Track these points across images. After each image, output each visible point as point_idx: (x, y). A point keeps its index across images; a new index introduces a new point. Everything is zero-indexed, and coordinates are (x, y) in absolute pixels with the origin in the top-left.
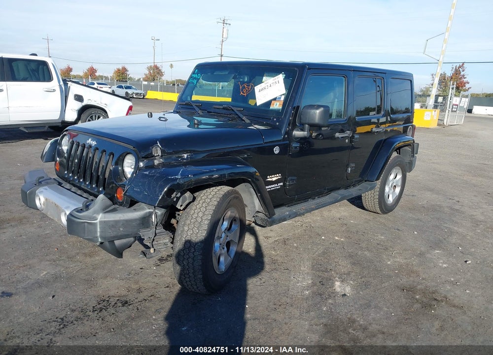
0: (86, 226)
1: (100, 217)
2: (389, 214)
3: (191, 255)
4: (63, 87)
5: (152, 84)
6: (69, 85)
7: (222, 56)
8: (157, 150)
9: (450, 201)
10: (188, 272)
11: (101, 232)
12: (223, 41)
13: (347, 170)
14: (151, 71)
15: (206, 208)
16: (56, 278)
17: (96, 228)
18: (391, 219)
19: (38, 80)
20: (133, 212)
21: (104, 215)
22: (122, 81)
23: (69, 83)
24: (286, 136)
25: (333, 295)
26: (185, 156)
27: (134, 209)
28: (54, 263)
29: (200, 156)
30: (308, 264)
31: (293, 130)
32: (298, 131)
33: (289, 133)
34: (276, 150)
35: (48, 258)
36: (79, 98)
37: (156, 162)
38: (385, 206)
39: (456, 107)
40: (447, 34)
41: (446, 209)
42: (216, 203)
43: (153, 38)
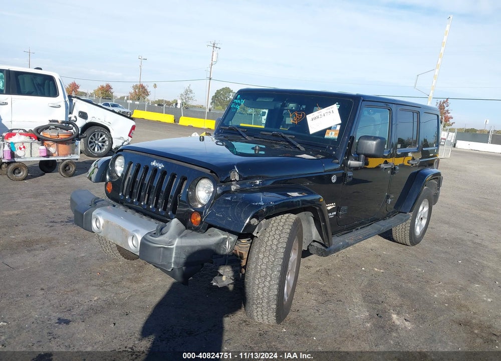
0: (162, 251)
1: (177, 242)
2: (417, 246)
3: (267, 284)
4: (68, 103)
5: (137, 103)
6: (74, 102)
7: (210, 79)
8: (235, 175)
9: (469, 234)
10: (261, 301)
11: (176, 258)
12: (212, 65)
13: (387, 201)
14: (137, 90)
15: (280, 236)
16: (110, 304)
17: (171, 254)
18: (420, 251)
19: (43, 95)
20: (208, 238)
21: (180, 240)
22: (105, 98)
23: (75, 100)
24: (343, 165)
25: (394, 328)
26: (258, 182)
27: (209, 235)
28: (101, 288)
29: (269, 183)
30: (358, 295)
31: (348, 159)
32: (352, 160)
33: (345, 163)
34: (334, 179)
35: (93, 282)
36: (83, 115)
37: (233, 188)
38: (414, 238)
39: (444, 141)
40: (437, 70)
41: (468, 243)
42: (289, 231)
43: (140, 57)
